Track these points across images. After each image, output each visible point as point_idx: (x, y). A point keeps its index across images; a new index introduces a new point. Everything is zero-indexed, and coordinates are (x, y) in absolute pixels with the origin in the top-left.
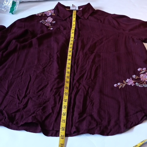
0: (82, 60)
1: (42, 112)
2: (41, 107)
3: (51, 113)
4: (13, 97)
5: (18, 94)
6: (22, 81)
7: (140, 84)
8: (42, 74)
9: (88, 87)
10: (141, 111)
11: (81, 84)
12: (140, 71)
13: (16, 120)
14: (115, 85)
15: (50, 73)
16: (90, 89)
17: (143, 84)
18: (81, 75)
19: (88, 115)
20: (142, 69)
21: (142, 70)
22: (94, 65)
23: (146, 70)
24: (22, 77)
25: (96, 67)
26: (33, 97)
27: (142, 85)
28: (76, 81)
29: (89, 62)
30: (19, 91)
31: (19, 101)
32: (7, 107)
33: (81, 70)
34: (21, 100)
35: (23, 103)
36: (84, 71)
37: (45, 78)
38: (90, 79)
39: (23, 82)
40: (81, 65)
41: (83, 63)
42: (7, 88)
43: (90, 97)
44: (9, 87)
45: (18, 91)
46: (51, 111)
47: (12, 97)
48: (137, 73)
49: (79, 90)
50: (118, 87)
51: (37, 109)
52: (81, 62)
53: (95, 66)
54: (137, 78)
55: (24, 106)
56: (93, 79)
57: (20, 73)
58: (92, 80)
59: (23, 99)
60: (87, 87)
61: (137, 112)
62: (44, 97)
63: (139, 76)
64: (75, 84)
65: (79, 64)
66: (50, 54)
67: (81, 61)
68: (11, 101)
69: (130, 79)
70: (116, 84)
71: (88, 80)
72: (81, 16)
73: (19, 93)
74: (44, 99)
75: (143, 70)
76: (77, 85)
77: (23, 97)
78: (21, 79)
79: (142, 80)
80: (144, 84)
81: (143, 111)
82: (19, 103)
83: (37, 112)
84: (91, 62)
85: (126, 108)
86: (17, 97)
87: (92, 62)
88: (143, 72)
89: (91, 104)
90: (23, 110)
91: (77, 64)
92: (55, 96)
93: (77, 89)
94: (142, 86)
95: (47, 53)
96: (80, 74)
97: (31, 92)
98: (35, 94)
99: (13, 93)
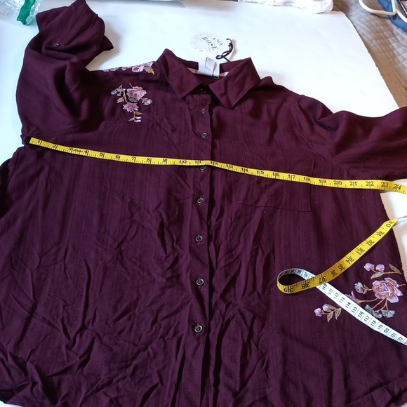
0: (229, 233)
1: (133, 384)
2: (127, 367)
3: (157, 384)
4: (53, 326)
5: (63, 318)
6: (67, 278)
7: (375, 310)
8: (118, 265)
9: (252, 316)
10: (380, 385)
11: (230, 303)
12: (371, 272)
13: (63, 398)
14: (317, 311)
15: (138, 263)
16: (256, 321)
17: (381, 309)
18: (229, 278)
19: (257, 397)
20: (375, 267)
21: (375, 270)
22: (260, 251)
23: (384, 271)
24: (64, 263)
25: (266, 255)
26: (104, 335)
27: (380, 312)
28: (218, 295)
29: (245, 240)
30: (66, 308)
31: (67, 341)
32: (38, 352)
33: (227, 263)
34: (72, 338)
35: (79, 348)
36: (236, 267)
37: (129, 279)
38: (255, 293)
39: (70, 280)
40: (227, 245)
41: (231, 240)
42: (32, 294)
43: (257, 346)
44: (37, 292)
45: (64, 307)
46: (156, 380)
47: (49, 323)
48: (365, 276)
49: (228, 323)
50: (324, 317)
51: (117, 375)
52: (226, 238)
53: (263, 253)
54: (366, 291)
55: (83, 359)
56: (260, 292)
57: (59, 250)
58: (259, 296)
59: (78, 335)
60: (249, 316)
61: (372, 389)
62: (133, 334)
63: (371, 286)
64: (216, 304)
65: (220, 242)
66: (132, 201)
67: (227, 233)
68: (47, 336)
69: (351, 295)
70: (319, 309)
71: (249, 295)
72: (222, 95)
73: (65, 314)
74: (135, 345)
75: (378, 271)
76: (223, 306)
77: (77, 329)
78: (65, 271)
79: (379, 298)
80: (385, 309)
81: (385, 386)
82: (67, 347)
83: (118, 381)
84: (252, 241)
85: (346, 378)
86: (61, 327)
87: (254, 240)
88: (378, 275)
89: (262, 366)
90: (80, 370)
91: (214, 243)
92: (166, 338)
93: (223, 319)
94: (381, 315)
95: (123, 197)
96: (227, 275)
97: (98, 318)
98: (110, 327)
99: (51, 311)
